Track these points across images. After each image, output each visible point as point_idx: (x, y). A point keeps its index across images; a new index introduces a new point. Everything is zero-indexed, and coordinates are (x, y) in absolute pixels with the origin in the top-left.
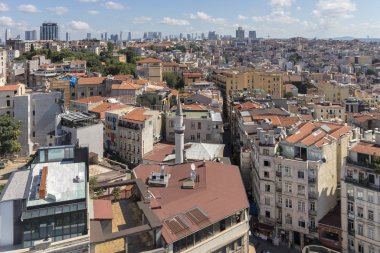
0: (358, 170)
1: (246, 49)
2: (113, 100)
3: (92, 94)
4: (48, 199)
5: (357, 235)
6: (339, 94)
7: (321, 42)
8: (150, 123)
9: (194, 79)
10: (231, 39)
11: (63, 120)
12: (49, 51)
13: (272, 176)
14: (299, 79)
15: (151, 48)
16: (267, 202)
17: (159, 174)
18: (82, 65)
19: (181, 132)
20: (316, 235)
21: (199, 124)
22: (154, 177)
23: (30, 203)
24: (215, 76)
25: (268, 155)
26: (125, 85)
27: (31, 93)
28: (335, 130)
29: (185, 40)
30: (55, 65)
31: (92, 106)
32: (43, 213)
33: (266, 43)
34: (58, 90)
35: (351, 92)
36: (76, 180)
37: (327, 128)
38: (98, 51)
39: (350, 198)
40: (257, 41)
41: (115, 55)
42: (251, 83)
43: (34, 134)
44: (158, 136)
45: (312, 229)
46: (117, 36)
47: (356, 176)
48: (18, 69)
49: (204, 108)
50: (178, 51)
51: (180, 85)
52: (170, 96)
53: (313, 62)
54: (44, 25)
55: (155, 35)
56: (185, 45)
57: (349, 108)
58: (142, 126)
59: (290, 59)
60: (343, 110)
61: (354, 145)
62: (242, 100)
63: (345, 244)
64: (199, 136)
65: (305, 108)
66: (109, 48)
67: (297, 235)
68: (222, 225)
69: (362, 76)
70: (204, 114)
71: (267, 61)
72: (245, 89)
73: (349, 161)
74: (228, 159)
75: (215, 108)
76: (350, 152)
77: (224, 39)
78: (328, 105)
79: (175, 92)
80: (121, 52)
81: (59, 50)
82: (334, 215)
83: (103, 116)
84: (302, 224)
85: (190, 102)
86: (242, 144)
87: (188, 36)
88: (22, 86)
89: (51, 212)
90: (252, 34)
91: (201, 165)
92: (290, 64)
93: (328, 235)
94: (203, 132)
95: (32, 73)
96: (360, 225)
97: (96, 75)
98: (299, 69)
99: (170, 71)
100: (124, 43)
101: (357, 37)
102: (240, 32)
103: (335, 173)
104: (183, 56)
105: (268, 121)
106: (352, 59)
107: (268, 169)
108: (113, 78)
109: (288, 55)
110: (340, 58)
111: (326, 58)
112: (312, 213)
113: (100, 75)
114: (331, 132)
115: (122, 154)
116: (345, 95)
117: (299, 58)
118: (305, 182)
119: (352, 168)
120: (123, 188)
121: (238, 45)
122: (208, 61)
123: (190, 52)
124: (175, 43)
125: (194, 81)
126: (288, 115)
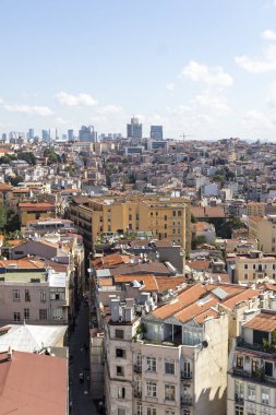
1: (142, 160)
9: (38, 214)
24: (76, 208)
42: (133, 222)
50: (22, 163)
56: (36, 151)
59: (215, 179)
62: (109, 250)
72: (120, 232)
73: (240, 341)
92: (213, 187)
104: (30, 172)
105: (137, 284)
109: (211, 170)
117: (230, 176)
119: (243, 355)
121: (130, 151)
122: (76, 182)
123: (43, 164)
124: (17, 147)
125: (37, 218)
126: (173, 274)
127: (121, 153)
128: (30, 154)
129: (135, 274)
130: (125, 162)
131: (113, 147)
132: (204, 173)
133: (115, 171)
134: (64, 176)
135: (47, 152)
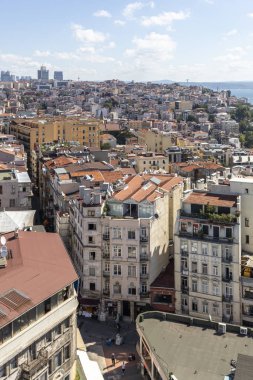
0: (192, 222)
1: (51, 94)
5: (191, 293)
6: (161, 143)
7: (140, 85)
10: (31, 81)
13: (98, 240)
14: (116, 128)
16: (92, 273)
20: (148, 301)
24: (15, 127)
25: (93, 216)
28: (166, 182)
33: (75, 86)
35: (174, 140)
37: (158, 181)
39: (184, 254)
40: (65, 84)
42: (61, 135)
45: (144, 294)
47: (190, 229)
49: (6, 167)
53: (131, 108)
57: (173, 158)
59: (105, 105)
60: (167, 161)
61: (187, 196)
62: (54, 155)
63: (178, 305)
65: (126, 160)
67: (126, 304)
68: (47, 306)
69: (183, 123)
70: (7, 175)
71: (77, 108)
72: (56, 142)
73: (182, 213)
74: (42, 227)
75: (19, 165)
76: (184, 203)
77: (23, 80)
78: (151, 155)
82: (166, 275)
84: (133, 291)
86: (57, 208)
90: (58, 75)
91: (13, 237)
92: (105, 110)
93: (161, 298)
96: (194, 282)
98: (116, 117)
101: (177, 81)
102: (43, 73)
103: (166, 228)
106: (173, 104)
107: (93, 233)
109: (102, 100)
110: (160, 103)
111: (145, 103)
112: (144, 276)
114: (161, 185)
116: (167, 144)
117: (115, 104)
118: (136, 242)
119: (186, 221)
121: (41, 88)
126: (112, 169)
127: (35, 89)
129: (85, 170)
130: (37, 95)
131: (28, 85)
132: (97, 102)
133: (31, 101)
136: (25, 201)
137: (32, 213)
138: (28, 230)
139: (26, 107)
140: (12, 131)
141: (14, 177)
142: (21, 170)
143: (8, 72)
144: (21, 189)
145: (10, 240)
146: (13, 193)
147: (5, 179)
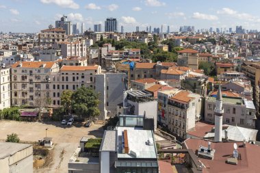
2: (162, 83)
3: (145, 77)
4: (131, 155)
8: (193, 104)
9: (226, 69)
10: (257, 33)
11: (128, 95)
12: (113, 41)
15: (186, 40)
17: (206, 148)
18: (138, 53)
19: (220, 115)
21: (234, 109)
22: (202, 150)
23: (120, 156)
24: (245, 67)
26: (171, 71)
27: (105, 72)
29: (215, 33)
30: (118, 51)
31: (147, 86)
32: (129, 164)
34: (123, 71)
36: (148, 143)
38: (146, 41)
41: (160, 45)
43: (107, 104)
44: (199, 116)
46: (158, 29)
48: (94, 54)
49: (238, 96)
50: (210, 44)
51: (213, 73)
52: (207, 82)
54: (108, 20)
55: (189, 29)
56: (215, 37)
58: (187, 106)
64: (233, 120)
66: (155, 39)
70: (239, 101)
75: (247, 95)
77: (251, 33)
79: (211, 80)
80: (164, 43)
81: (118, 40)
83: (156, 95)
85: (224, 89)
87: (218, 30)
88: (100, 67)
89: (134, 164)
91: (242, 145)
94: (238, 116)
95: (103, 57)
97: (148, 61)
99: (205, 60)
100: (165, 35)
104: (214, 48)
108: (161, 64)
113: (151, 61)
115: (170, 127)
120: (175, 154)
122: (236, 54)
123: (219, 45)
124: (207, 36)
125: (225, 71)
127: (259, 40)
128: (214, 39)
131: (255, 36)
133: (257, 49)
134: (230, 50)
135: (221, 38)
136: (250, 122)
137: (255, 132)
138: (252, 143)
139: (253, 53)
140: (242, 70)
141: (244, 104)
142: (249, 99)
143: (241, 27)
144: (248, 113)
145: (240, 147)
146: (243, 115)
147: (238, 103)
